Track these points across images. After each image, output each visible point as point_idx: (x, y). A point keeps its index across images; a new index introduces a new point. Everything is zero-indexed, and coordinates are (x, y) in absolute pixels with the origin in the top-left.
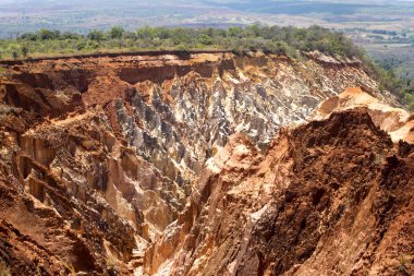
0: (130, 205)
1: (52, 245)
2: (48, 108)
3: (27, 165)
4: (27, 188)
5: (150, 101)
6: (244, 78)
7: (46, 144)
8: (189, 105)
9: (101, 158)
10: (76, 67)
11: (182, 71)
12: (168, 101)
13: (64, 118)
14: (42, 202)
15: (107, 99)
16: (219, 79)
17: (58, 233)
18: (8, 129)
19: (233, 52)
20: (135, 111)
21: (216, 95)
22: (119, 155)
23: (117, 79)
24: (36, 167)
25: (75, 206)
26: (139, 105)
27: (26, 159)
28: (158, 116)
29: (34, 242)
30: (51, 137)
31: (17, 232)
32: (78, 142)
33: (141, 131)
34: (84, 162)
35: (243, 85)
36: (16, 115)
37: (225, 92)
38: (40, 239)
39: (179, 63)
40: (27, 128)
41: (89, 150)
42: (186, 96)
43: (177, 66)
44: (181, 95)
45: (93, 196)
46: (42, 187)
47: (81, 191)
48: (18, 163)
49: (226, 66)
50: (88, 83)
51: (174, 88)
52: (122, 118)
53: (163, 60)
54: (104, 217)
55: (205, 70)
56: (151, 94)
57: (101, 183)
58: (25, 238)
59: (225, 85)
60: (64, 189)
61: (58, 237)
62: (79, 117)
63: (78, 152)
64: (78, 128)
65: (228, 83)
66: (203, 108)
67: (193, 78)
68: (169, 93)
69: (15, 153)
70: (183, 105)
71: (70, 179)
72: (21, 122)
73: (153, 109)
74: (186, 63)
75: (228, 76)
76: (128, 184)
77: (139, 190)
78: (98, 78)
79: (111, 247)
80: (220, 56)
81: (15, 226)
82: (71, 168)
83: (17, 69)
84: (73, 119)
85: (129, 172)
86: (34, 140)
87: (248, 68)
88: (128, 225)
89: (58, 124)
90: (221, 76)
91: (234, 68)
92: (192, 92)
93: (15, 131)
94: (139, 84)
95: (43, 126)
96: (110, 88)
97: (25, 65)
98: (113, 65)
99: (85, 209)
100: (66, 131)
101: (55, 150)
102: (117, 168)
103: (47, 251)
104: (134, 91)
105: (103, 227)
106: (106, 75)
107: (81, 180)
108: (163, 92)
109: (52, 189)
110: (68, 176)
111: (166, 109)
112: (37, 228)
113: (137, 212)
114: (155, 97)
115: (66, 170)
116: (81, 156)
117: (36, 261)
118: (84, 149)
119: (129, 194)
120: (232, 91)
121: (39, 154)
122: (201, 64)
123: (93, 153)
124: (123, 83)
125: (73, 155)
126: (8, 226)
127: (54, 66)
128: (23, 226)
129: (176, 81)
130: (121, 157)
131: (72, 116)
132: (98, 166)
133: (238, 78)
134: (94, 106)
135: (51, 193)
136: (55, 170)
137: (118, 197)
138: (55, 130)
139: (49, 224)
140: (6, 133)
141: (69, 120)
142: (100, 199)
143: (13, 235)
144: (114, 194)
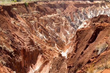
0: (65, 37)
1: (25, 40)
2: (47, 12)
3: (39, 25)
4: (38, 30)
5: (82, 12)
6: (107, 8)
7: (45, 21)
8: (92, 14)
9: (59, 25)
10: (63, 3)
11: (91, 5)
12: (87, 13)
13: (51, 15)
14: (41, 34)
15: (71, 11)
16: (100, 7)
17: (27, 37)
18: (36, 17)
19: (105, 1)
20: (78, 15)
21: (99, 12)
22: (64, 24)
23: (74, 6)
24: (41, 26)
25: (49, 35)
26: (79, 13)
27: (39, 24)
28: (83, 16)
29: (21, 39)
30: (47, 19)
31: (17, 36)
32: (54, 21)
33: (78, 20)
34: (54, 25)
35: (107, 9)
36: (38, 13)
37: (102, 11)
38: (23, 38)
39: (91, 3)
40: (41, 16)
41: (56, 23)
42: (91, 12)
43: (90, 4)
44: (90, 11)
45: (55, 34)
46: (42, 30)
47: (53, 32)
48: (37, 24)
49: (103, 4)
50: (66, 7)
51: (89, 9)
52: (74, 16)
53: (86, 2)
54: (57, 39)
55: (97, 5)
56: (82, 11)
57: (58, 31)
58: (19, 38)
59: (102, 9)
60: (47, 31)
61: (26, 38)
62: (55, 15)
63: (53, 23)
64: (54, 17)
65: (103, 9)
66: (96, 15)
67: (94, 7)
68: (87, 11)
69: (36, 22)
70: (90, 14)
71: (50, 29)
72: (39, 15)
73: (82, 14)
74: (92, 3)
75: (103, 7)
76: (66, 32)
77: (68, 33)
78: (69, 6)
79: (57, 46)
80: (101, 2)
81: (17, 35)
82: (51, 27)
83: (47, 3)
84: (53, 15)
85: (67, 29)
86: (42, 20)
87: (109, 5)
88: (64, 41)
89: (49, 16)
90: (101, 7)
91: (105, 5)
92: (93, 11)
93: (37, 17)
94: (79, 8)
95: (45, 16)
96: (72, 8)
97: (50, 2)
98: (73, 3)
99: (52, 36)
100: (51, 18)
101: (47, 22)
102: (63, 27)
103: (24, 41)
104: (78, 10)
105: (56, 41)
106: (71, 5)
107: (53, 30)
108: (86, 10)
109: (44, 31)
110: (50, 28)
111: (86, 15)
112: (22, 36)
113: (67, 38)
114: (83, 11)
115: (50, 27)
116: (54, 24)
117: (19, 42)
118: (55, 22)
119: (65, 34)
120: (104, 11)
121: (43, 23)
122: (96, 4)
123: (57, 23)
124: (75, 7)
125: (52, 24)
126: (16, 35)
127: (57, 2)
128: (19, 35)
129: (89, 8)
130: (65, 25)
131: (53, 14)
132: (58, 26)
133: (106, 8)
134: (67, 13)
135: (44, 32)
136: (47, 27)
137: (62, 34)
138: (48, 18)
139: (25, 35)
140: (35, 18)
141: (52, 15)
142: (57, 34)
143: (17, 37)
144: (61, 34)
